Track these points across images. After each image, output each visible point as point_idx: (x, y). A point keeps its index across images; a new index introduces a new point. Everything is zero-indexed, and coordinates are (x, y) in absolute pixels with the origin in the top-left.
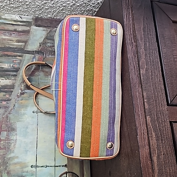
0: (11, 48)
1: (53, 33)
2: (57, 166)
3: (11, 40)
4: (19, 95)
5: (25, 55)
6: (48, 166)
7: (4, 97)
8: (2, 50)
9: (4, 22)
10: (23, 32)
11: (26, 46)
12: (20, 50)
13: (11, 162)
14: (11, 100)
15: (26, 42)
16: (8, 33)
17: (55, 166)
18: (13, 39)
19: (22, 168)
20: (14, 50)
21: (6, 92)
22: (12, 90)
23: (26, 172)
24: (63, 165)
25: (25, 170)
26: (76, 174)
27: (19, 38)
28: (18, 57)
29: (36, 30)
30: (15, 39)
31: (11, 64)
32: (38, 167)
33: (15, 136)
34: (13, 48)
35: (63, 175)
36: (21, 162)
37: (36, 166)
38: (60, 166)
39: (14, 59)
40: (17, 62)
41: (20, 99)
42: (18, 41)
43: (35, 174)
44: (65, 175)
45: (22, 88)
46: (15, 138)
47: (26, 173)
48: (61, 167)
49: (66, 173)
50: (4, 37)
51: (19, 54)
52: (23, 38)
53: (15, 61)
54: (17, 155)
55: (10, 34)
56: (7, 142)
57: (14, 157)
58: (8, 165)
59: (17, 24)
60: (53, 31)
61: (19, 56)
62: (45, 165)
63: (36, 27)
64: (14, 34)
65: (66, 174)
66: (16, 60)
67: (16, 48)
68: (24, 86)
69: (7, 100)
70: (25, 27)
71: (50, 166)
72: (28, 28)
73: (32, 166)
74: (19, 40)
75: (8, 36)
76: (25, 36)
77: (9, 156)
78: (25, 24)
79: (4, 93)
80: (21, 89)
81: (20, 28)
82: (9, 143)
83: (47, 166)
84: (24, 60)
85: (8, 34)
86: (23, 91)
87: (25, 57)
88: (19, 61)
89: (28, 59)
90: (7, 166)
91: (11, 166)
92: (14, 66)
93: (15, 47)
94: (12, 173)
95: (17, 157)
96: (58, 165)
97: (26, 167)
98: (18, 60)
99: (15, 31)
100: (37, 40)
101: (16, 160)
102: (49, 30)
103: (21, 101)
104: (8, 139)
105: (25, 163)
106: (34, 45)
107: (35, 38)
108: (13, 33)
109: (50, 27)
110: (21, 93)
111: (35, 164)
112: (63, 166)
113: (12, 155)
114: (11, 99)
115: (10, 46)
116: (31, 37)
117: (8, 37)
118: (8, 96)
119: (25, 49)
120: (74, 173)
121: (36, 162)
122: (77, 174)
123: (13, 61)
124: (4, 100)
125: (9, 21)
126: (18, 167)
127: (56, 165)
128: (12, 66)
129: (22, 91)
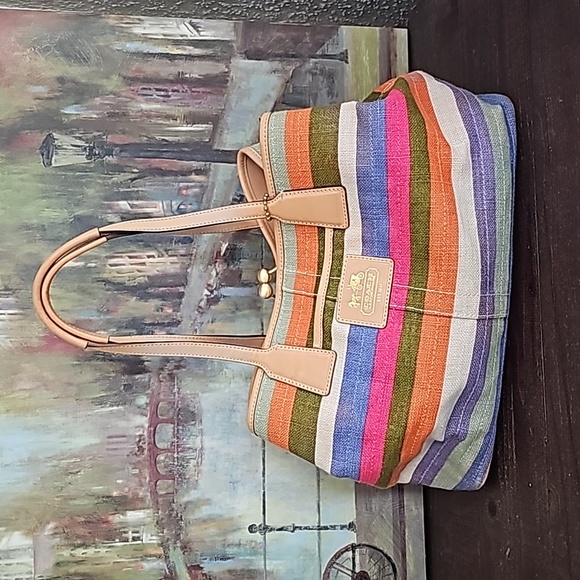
0: (169, 144)
1: (304, 80)
2: (326, 528)
3: (168, 117)
4: (202, 304)
5: (216, 168)
6: (300, 528)
7: (158, 316)
8: (142, 154)
9: (140, 49)
10: (207, 82)
11: (217, 136)
12: (199, 151)
13: (191, 517)
14: (179, 322)
15: (215, 120)
16: (157, 90)
17: (320, 528)
18: (172, 113)
19: (225, 533)
20: (179, 150)
21: (163, 297)
22: (181, 289)
23: (236, 545)
24: (343, 524)
25: (234, 538)
26: (381, 551)
27: (193, 108)
28: (193, 177)
29: (249, 72)
30: (181, 109)
31: (173, 203)
32: (271, 530)
33: (199, 438)
34: (177, 144)
35: (342, 553)
36: (221, 516)
37: (265, 529)
38: (334, 527)
39: (181, 185)
40: (190, 192)
41: (208, 317)
42: (192, 119)
43: (262, 550)
44: (350, 554)
45: (211, 282)
46: (198, 445)
47: (235, 549)
48: (339, 531)
49: (353, 547)
50: (144, 106)
51: (195, 164)
52: (206, 105)
53: (184, 192)
54: (207, 496)
55: (162, 93)
56: (176, 455)
57: (198, 500)
58: (182, 524)
59: (185, 53)
60: (303, 70)
61: (198, 172)
62: (290, 524)
63: (247, 61)
64: (178, 91)
65: (354, 552)
66: (187, 188)
67: (185, 145)
68: (217, 274)
69: (169, 324)
70: (210, 63)
71: (306, 528)
72: (222, 67)
73: (251, 529)
74: (194, 113)
75: (157, 102)
76: (215, 97)
77: (185, 499)
78: (210, 52)
79: (158, 302)
80: (209, 285)
81: (195, 71)
82: (183, 459)
83: (295, 528)
84: (213, 183)
85: (158, 93)
86: (215, 293)
87: (215, 175)
88: (197, 190)
89: (225, 182)
90: (181, 528)
91: (193, 528)
92: (182, 207)
93: (182, 139)
94: (194, 546)
95: (208, 502)
96: (328, 525)
97: (234, 531)
98: (195, 187)
99: (180, 79)
100: (251, 112)
101: (204, 511)
102: (291, 68)
103: (211, 326)
104: (177, 446)
105: (232, 519)
106: (244, 130)
107: (245, 102)
108: (174, 91)
109: (293, 56)
110: (208, 300)
111: (262, 522)
112: (342, 527)
113: (193, 495)
114: (179, 319)
115: (166, 138)
116: (233, 98)
117: (158, 106)
118: (170, 311)
119: (215, 147)
120: (375, 548)
121: (262, 515)
122: (385, 551)
123: (180, 189)
124: (158, 324)
125: (159, 45)
126: (212, 530)
127: (322, 525)
128: (175, 207)
129: (212, 292)
